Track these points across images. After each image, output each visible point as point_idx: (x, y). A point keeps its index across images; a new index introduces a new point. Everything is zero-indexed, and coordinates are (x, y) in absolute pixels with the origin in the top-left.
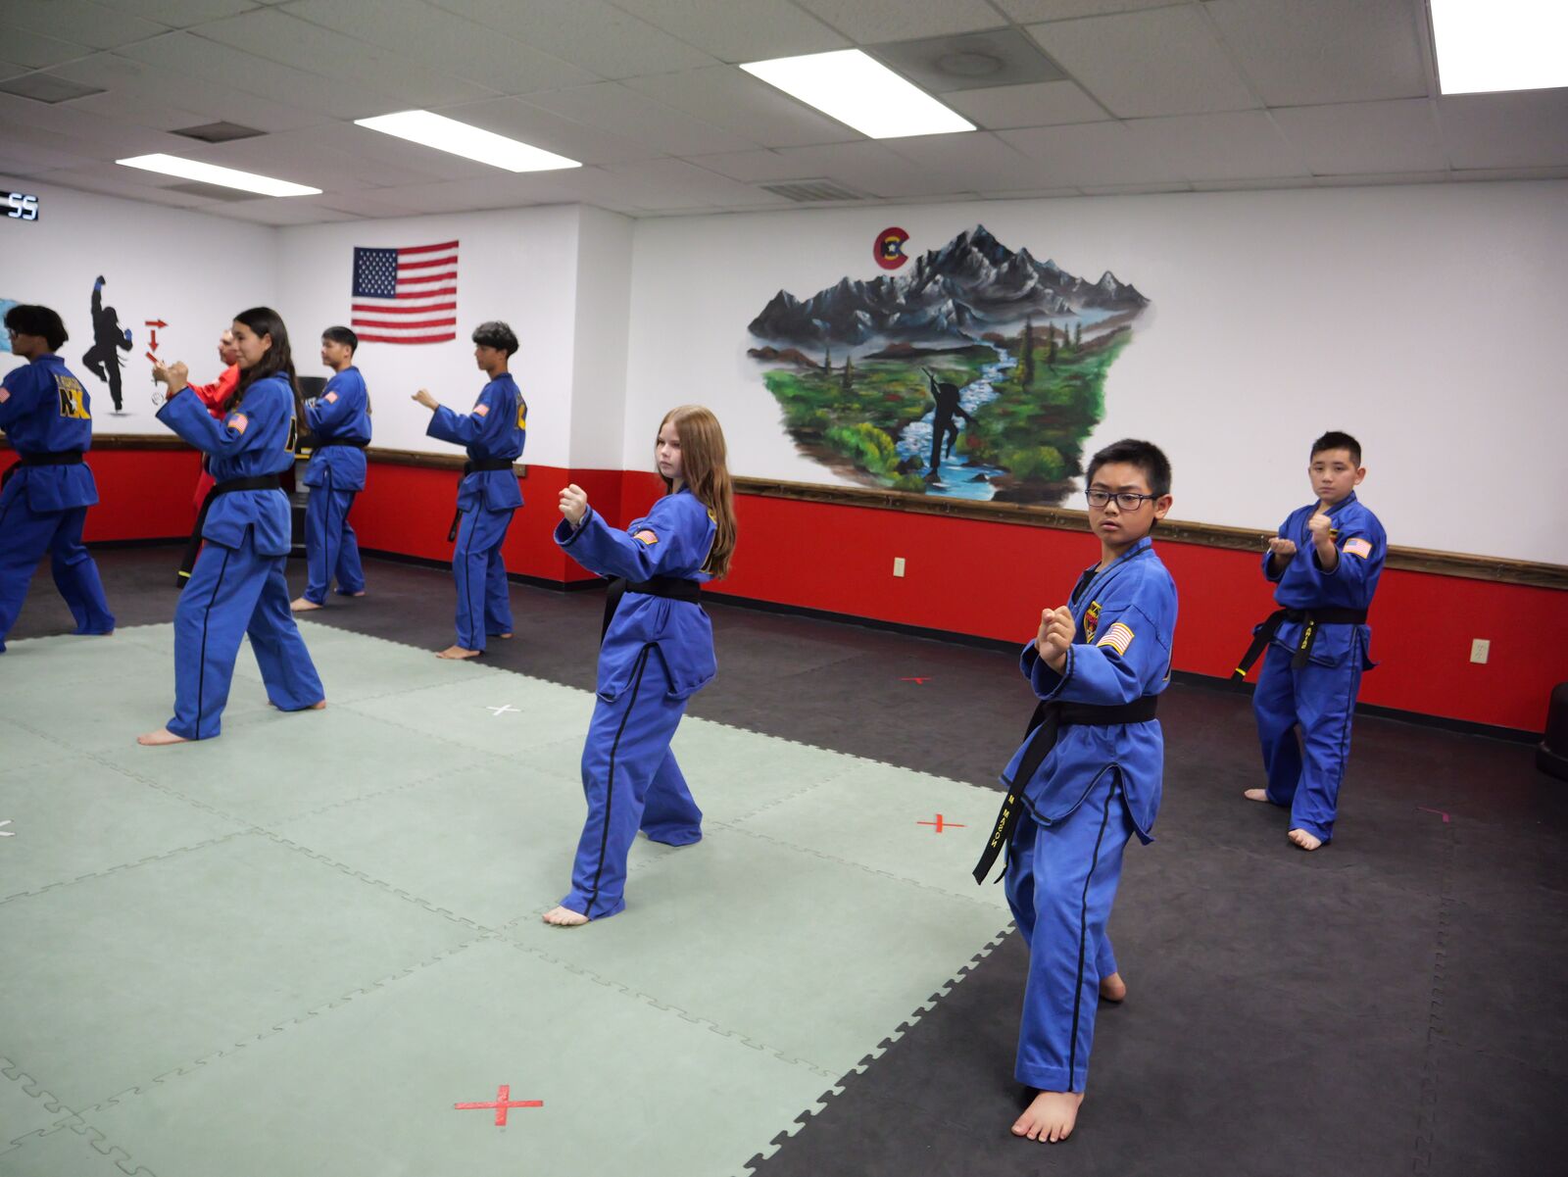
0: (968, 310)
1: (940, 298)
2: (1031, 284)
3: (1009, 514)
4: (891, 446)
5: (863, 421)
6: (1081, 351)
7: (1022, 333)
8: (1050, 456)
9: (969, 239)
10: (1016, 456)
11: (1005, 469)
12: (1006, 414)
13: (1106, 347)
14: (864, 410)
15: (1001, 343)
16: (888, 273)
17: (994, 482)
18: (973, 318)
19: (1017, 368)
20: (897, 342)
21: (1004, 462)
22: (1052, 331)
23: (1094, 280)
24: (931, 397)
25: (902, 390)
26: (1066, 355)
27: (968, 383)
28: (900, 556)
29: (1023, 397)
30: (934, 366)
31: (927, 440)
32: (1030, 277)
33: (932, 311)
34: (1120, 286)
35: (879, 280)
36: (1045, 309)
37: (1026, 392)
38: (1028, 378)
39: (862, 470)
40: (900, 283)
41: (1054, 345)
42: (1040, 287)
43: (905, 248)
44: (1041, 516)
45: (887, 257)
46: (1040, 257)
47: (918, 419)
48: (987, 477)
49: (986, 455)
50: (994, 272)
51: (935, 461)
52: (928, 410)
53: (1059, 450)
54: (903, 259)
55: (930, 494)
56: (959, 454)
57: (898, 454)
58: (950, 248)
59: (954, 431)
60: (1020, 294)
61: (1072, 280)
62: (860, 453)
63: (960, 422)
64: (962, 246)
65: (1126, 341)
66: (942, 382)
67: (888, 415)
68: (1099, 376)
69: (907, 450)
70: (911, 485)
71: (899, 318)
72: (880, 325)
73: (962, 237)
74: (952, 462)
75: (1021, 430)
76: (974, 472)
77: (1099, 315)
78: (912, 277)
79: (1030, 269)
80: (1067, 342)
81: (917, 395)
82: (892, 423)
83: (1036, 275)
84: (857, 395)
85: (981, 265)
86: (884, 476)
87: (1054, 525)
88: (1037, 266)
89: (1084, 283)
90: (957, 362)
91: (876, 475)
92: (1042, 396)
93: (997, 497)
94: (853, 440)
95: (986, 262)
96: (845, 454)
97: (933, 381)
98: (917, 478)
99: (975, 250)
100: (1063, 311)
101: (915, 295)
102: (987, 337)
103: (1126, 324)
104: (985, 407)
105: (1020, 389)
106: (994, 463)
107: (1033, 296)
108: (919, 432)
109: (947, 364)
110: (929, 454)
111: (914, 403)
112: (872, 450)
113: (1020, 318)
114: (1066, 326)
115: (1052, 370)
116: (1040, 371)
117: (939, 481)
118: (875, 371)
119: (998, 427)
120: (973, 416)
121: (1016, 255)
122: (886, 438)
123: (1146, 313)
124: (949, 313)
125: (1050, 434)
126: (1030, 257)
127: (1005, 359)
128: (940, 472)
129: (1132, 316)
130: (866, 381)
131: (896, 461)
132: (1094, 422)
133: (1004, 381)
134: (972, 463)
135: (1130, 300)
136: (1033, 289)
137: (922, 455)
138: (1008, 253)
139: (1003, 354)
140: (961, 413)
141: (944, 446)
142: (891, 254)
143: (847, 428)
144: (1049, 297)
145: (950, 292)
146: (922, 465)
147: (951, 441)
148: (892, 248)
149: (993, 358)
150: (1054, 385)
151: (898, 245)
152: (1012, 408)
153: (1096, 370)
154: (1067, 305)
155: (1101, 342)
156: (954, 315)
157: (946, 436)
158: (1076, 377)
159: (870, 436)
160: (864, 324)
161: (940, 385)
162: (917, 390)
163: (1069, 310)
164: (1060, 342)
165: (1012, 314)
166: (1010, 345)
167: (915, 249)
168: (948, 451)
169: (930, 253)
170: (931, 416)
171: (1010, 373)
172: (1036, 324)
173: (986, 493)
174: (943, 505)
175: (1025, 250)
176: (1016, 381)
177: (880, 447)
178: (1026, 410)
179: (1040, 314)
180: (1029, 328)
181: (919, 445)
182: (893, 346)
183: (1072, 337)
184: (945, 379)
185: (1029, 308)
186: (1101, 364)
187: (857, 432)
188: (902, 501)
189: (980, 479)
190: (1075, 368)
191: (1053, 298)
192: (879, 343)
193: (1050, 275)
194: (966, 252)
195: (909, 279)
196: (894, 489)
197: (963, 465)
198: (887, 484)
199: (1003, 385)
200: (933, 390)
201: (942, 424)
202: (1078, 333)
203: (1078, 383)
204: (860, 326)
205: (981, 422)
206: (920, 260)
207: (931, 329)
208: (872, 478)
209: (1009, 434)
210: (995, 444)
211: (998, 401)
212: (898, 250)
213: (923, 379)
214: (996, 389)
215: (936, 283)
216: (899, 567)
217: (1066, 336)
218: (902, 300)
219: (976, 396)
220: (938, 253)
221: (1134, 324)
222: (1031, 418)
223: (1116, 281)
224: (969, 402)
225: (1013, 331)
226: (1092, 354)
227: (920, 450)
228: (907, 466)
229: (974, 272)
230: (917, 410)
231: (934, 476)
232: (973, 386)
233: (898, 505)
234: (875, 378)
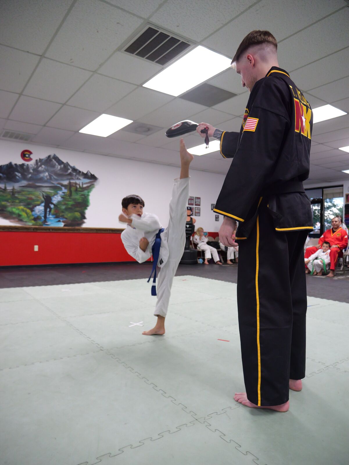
0: (52, 176)
1: (43, 172)
2: (70, 171)
3: (69, 230)
4: (31, 213)
5: (20, 206)
6: (83, 189)
7: (68, 183)
8: (78, 214)
9: (52, 157)
10: (68, 215)
11: (66, 218)
12: (65, 204)
13: (89, 188)
14: (20, 202)
15: (62, 185)
16: (26, 163)
17: (63, 222)
18: (54, 178)
19: (67, 192)
20: (30, 183)
21: (66, 216)
22: (76, 184)
23: (85, 172)
24: (43, 199)
25: (33, 197)
26: (80, 190)
27: (54, 196)
28: (36, 245)
29: (70, 200)
30: (43, 190)
31: (43, 211)
32: (69, 169)
33: (42, 175)
34: (91, 174)
35: (23, 165)
36: (74, 178)
37: (70, 198)
38: (70, 195)
39: (21, 220)
40: (30, 166)
41: (77, 187)
42: (72, 172)
43: (32, 156)
44: (78, 230)
45: (26, 158)
46: (72, 164)
47: (39, 205)
48: (61, 221)
49: (61, 215)
50: (59, 167)
51: (45, 217)
52: (42, 202)
53: (80, 213)
54: (30, 159)
55: (44, 226)
56: (53, 215)
57: (33, 215)
58: (46, 159)
59: (51, 209)
60: (67, 173)
61: (80, 172)
62: (19, 215)
63: (52, 206)
64: (50, 158)
65: (93, 187)
66: (46, 195)
67: (29, 204)
68: (88, 195)
69: (36, 214)
70: (38, 224)
71: (31, 176)
72: (24, 177)
73: (49, 156)
74: (51, 217)
75: (70, 208)
76: (57, 220)
77: (87, 181)
78: (35, 165)
79: (69, 167)
80: (80, 186)
81: (38, 199)
82: (31, 206)
83: (71, 169)
84: (17, 198)
85: (55, 165)
86: (29, 222)
87: (81, 231)
88: (71, 167)
89: (83, 173)
90: (50, 190)
91: (26, 222)
92: (74, 200)
93: (65, 226)
94: (17, 212)
95: (57, 164)
96: (14, 216)
97: (43, 195)
98: (40, 222)
99: (54, 160)
100: (78, 179)
101: (36, 170)
102: (59, 184)
103: (93, 183)
104: (59, 202)
105: (68, 197)
106: (63, 217)
107: (70, 174)
108: (40, 209)
109: (47, 190)
110: (43, 215)
111: (37, 201)
112: (24, 215)
113: (67, 179)
114: (79, 183)
115: (77, 193)
116: (73, 193)
117: (46, 222)
118: (23, 191)
119: (63, 207)
120: (56, 204)
121: (65, 163)
122: (28, 211)
123: (98, 181)
124: (47, 176)
125: (78, 209)
126: (69, 164)
127: (64, 190)
128: (47, 220)
129: (94, 182)
130: (21, 194)
131: (32, 217)
132: (88, 206)
133: (64, 195)
134: (57, 217)
135: (93, 178)
136: (70, 173)
137: (41, 215)
138: (63, 163)
139: (63, 188)
140: (52, 203)
141: (48, 213)
142: (27, 157)
143: (15, 208)
144: (74, 175)
145: (47, 170)
146: (41, 218)
147: (50, 211)
148: (27, 156)
149: (60, 189)
150: (77, 197)
151: (29, 155)
152: (67, 202)
153: (87, 194)
154: (79, 177)
155: (88, 187)
156: (48, 177)
157: (48, 210)
158: (83, 195)
159: (23, 210)
160: (19, 177)
161: (46, 196)
162: (38, 197)
163: (80, 179)
164: (78, 186)
165: (65, 178)
166: (65, 186)
167: (35, 157)
168: (49, 214)
169: (40, 159)
170: (43, 204)
171: (66, 193)
172: (72, 181)
173: (61, 225)
174: (49, 229)
175: (67, 163)
176: (67, 195)
177: (27, 213)
178: (71, 203)
179: (73, 179)
180: (70, 183)
181: (40, 213)
182: (29, 184)
183: (81, 185)
184: (47, 194)
185: (69, 177)
186: (89, 192)
187: (18, 209)
188: (36, 229)
189: (59, 221)
190: (82, 193)
191: (76, 175)
192: (24, 183)
193: (74, 170)
194: (51, 160)
195: (34, 165)
196: (33, 225)
197: (54, 218)
198: (30, 224)
199: (64, 196)
200: (43, 197)
201: (47, 206)
202: (82, 184)
203: (83, 196)
204: (17, 177)
205: (59, 206)
206: (37, 160)
207: (41, 180)
208: (24, 223)
209: (66, 209)
210: (63, 212)
211: (63, 200)
212: (29, 156)
213: (40, 194)
214: (62, 197)
215: (42, 167)
216: (36, 248)
217: (79, 185)
218: (31, 171)
219: (56, 199)
220: (42, 159)
221: (95, 183)
222: (72, 205)
223: (90, 173)
224: (54, 200)
225: (66, 183)
226: (86, 190)
227: (40, 214)
228: (36, 219)
229: (53, 166)
230: (38, 203)
231: (45, 221)
232: (55, 196)
233: (35, 230)
234: (23, 193)
